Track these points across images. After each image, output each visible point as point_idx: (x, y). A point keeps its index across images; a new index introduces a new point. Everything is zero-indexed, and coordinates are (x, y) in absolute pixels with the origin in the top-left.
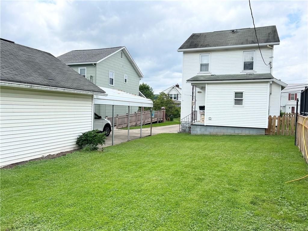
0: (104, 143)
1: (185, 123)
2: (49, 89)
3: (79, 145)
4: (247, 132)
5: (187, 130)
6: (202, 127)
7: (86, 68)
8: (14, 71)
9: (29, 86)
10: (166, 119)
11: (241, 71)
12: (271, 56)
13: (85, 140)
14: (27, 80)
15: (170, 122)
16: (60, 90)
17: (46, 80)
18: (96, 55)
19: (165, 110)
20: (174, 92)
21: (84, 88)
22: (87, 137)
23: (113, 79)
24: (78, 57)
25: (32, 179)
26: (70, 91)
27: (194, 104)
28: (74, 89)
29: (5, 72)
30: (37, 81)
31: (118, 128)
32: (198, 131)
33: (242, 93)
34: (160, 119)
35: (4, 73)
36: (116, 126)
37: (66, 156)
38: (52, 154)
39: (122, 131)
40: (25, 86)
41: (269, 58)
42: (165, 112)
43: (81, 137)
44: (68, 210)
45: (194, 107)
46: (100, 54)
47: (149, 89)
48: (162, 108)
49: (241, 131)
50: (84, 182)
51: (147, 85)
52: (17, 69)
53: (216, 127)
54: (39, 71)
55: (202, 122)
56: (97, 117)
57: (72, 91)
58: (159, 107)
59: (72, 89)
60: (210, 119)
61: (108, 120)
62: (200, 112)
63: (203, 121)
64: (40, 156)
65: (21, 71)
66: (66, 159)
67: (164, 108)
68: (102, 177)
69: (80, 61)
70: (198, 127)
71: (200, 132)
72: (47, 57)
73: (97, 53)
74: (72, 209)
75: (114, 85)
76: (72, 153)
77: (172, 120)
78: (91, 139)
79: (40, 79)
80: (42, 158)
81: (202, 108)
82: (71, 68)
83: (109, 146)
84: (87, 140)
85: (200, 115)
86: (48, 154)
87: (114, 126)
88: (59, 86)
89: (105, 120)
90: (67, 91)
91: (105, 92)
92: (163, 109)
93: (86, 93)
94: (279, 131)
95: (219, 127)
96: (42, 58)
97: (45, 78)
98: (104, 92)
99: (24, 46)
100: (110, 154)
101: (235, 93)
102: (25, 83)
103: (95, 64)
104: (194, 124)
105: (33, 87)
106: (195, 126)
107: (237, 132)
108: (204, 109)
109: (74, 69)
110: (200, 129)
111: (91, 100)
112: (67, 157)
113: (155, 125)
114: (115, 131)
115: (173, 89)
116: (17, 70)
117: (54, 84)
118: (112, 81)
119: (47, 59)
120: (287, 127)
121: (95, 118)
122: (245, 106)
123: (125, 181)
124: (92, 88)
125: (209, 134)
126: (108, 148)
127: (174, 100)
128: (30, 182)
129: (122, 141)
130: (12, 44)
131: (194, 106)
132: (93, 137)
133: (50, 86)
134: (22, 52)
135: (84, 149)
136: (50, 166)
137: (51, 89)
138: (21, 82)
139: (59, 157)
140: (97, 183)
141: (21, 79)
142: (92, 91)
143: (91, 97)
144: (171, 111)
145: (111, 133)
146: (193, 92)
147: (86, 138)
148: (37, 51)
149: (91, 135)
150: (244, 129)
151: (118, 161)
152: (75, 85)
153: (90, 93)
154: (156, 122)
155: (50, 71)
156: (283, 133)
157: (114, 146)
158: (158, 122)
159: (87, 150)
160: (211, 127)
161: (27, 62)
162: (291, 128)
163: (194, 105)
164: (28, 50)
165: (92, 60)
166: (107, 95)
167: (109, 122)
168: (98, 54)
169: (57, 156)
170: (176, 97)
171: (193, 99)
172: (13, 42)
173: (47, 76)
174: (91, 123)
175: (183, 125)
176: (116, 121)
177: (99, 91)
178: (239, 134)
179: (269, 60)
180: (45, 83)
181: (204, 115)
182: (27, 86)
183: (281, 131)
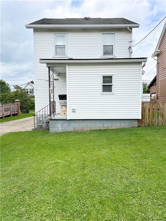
1: (41, 116)
4: (117, 125)
5: (44, 125)
6: (63, 121)
10: (22, 112)
11: (101, 56)
12: (130, 41)
15: (26, 114)
19: (19, 103)
20: (29, 87)
27: (51, 92)
32: (59, 127)
33: (112, 76)
34: (15, 112)
41: (128, 42)
42: (19, 105)
45: (52, 97)
47: (5, 84)
48: (16, 100)
49: (111, 123)
51: (3, 80)
53: (81, 121)
55: (63, 115)
58: (13, 100)
60: (74, 111)
62: (60, 103)
63: (65, 114)
67: (19, 100)
70: (59, 122)
71: (62, 128)
77: (27, 112)
81: (63, 97)
85: (60, 106)
92: (17, 102)
94: (152, 121)
95: (85, 121)
101: (103, 77)
104: (54, 119)
106: (55, 122)
107: (107, 125)
108: (66, 99)
110: (62, 125)
113: (7, 119)
115: (29, 85)
120: (160, 116)
122: (115, 93)
125: (74, 131)
127: (30, 94)
131: (52, 95)
144: (26, 103)
146: (49, 76)
150: (115, 121)
154: (9, 116)
156: (155, 123)
158: (12, 115)
160: (75, 121)
162: (164, 117)
163: (53, 93)
170: (32, 91)
171: (50, 86)
175: (38, 119)
178: (109, 128)
179: (129, 45)
181: (66, 106)
183: (153, 121)
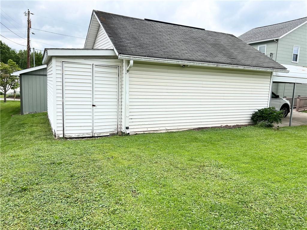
0: (281, 122)
2: (231, 67)
3: (254, 121)
7: (266, 46)
8: (205, 54)
9: (216, 65)
13: (260, 116)
14: (214, 60)
16: (241, 67)
17: (229, 59)
18: (278, 30)
21: (264, 65)
22: (263, 114)
23: (297, 55)
24: (258, 35)
25: (214, 140)
26: (249, 68)
28: (253, 66)
29: (199, 54)
30: (222, 61)
31: (299, 110)
35: (198, 56)
36: (296, 108)
37: (242, 128)
38: (229, 125)
39: (303, 114)
40: (213, 65)
43: (256, 113)
44: (244, 165)
46: (284, 28)
50: (258, 151)
52: (207, 51)
54: (224, 52)
56: (275, 96)
57: (251, 69)
59: (252, 66)
61: (286, 100)
64: (219, 125)
65: (210, 53)
66: (242, 131)
68: (277, 150)
69: (260, 38)
72: (230, 39)
73: (280, 28)
74: (247, 166)
75: (298, 62)
76: (247, 126)
78: (267, 116)
79: (224, 59)
80: (221, 127)
82: (251, 47)
83: (285, 127)
84: (262, 117)
86: (226, 125)
87: (294, 108)
88: (240, 64)
89: (282, 99)
90: (247, 68)
91: (287, 69)
93: (265, 70)
96: (226, 40)
97: (228, 57)
98: (285, 69)
99: (212, 31)
100: (287, 133)
102: (213, 62)
103: (277, 40)
105: (218, 66)
109: (254, 47)
111: (270, 77)
112: (243, 130)
114: (295, 113)
116: (207, 53)
117: (235, 62)
118: (296, 58)
119: (230, 40)
121: (272, 97)
123: (301, 157)
124: (272, 65)
126: (284, 128)
128: (212, 142)
129: (302, 124)
130: (203, 31)
132: (269, 114)
133: (232, 64)
134: (210, 37)
135: (259, 125)
136: (227, 134)
137: (233, 67)
138: (210, 62)
139: (235, 128)
140: (271, 153)
141: (210, 60)
142: (272, 68)
143: (270, 74)
145: (289, 114)
147: (261, 114)
148: (222, 34)
149: (267, 112)
151: (295, 140)
152: (254, 63)
153: (269, 70)
155: (232, 51)
157: (292, 127)
159: (261, 126)
161: (214, 45)
164: (215, 34)
165: (274, 36)
166: (288, 72)
167: (288, 102)
168: (282, 28)
169: (233, 127)
172: (204, 29)
173: (230, 56)
174: (267, 100)
176: (296, 102)
177: (280, 68)
180: (229, 62)
182: (214, 65)
